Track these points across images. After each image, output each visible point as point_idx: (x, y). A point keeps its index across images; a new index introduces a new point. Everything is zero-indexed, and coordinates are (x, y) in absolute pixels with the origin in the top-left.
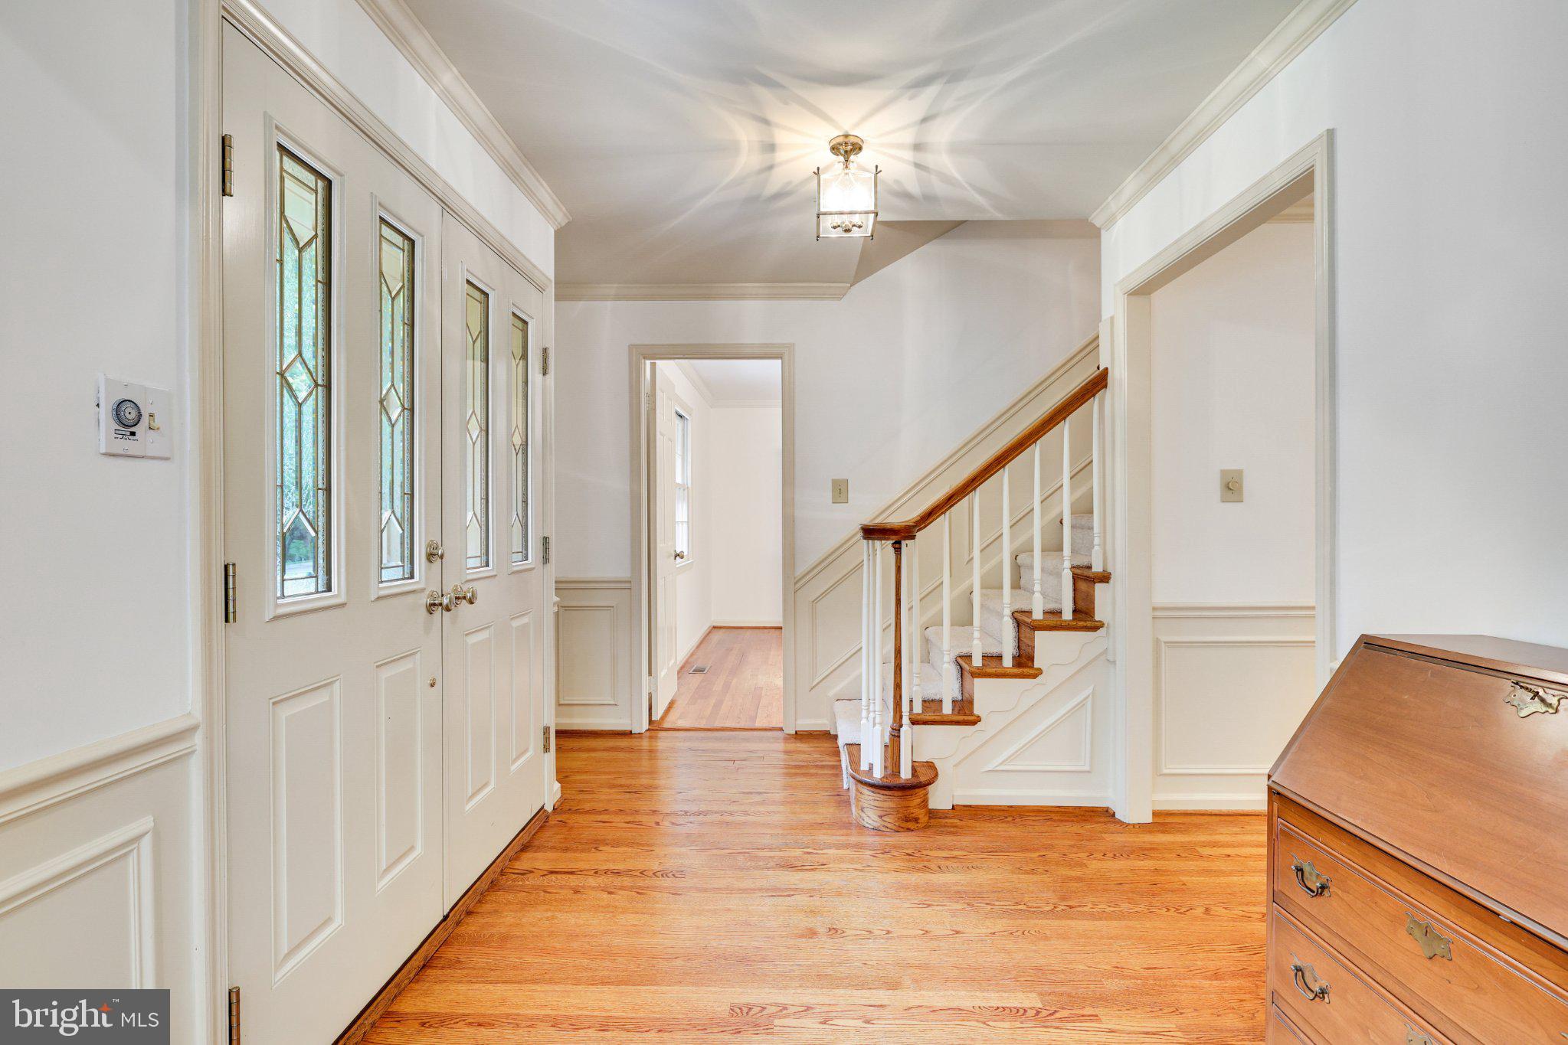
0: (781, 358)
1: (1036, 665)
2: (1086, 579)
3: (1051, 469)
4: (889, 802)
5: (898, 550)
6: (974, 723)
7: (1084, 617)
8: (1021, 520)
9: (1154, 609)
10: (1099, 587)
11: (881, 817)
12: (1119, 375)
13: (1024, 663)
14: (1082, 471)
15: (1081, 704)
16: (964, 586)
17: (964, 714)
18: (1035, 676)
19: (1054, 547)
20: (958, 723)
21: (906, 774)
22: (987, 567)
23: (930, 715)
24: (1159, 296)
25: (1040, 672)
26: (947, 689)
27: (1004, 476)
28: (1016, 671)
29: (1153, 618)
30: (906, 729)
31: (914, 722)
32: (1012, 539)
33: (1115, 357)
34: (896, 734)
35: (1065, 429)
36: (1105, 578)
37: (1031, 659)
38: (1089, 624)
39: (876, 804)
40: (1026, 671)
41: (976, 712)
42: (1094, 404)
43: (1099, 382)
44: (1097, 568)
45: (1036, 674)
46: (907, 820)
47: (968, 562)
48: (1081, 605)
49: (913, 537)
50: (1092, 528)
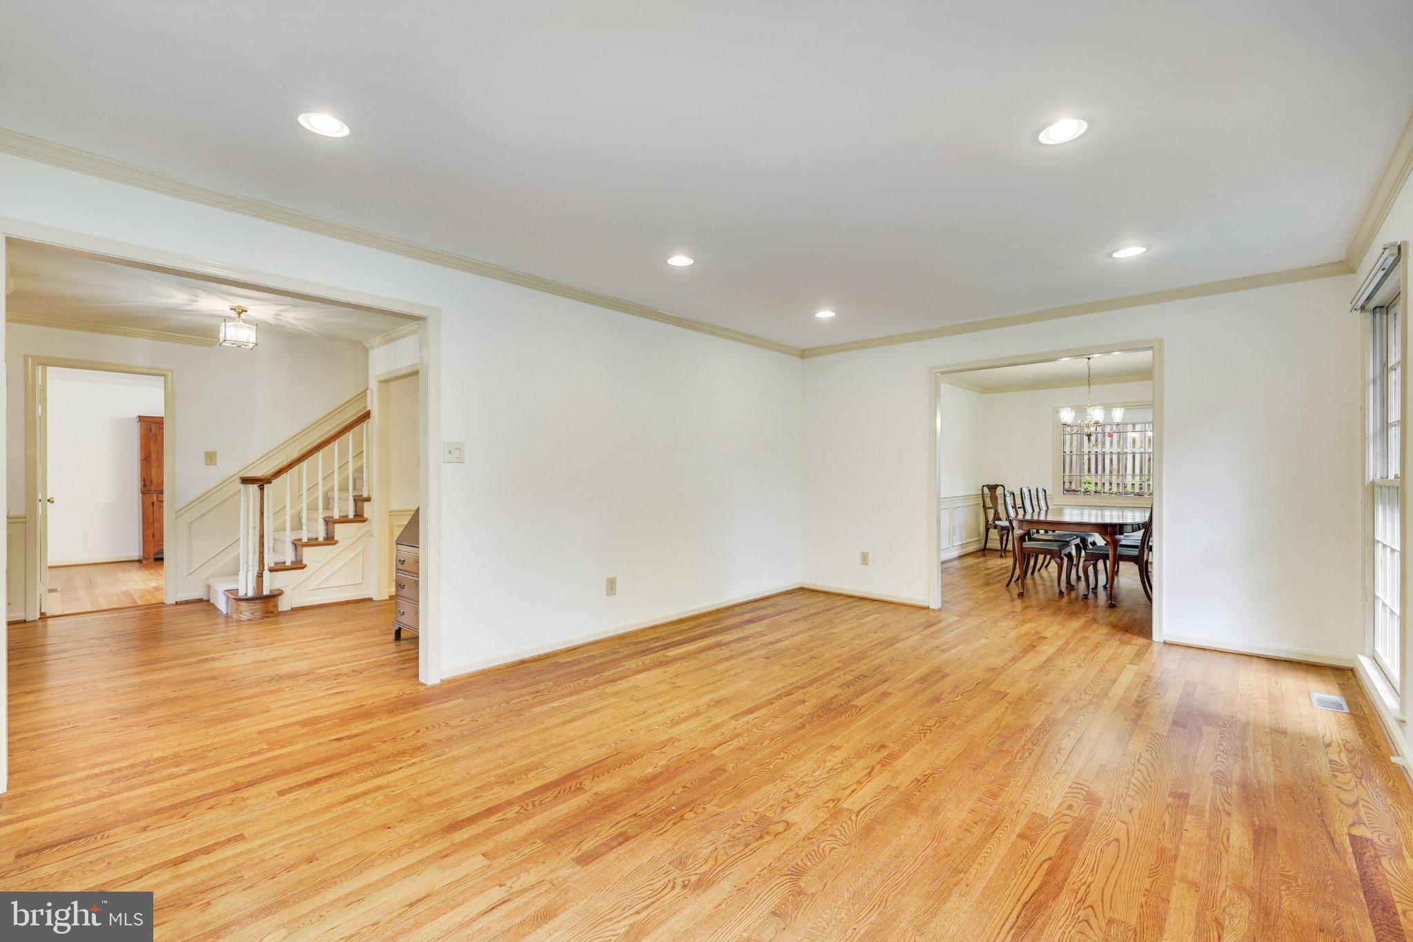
0: (164, 376)
1: (335, 539)
2: (360, 500)
3: (344, 454)
4: (258, 606)
5: (262, 489)
6: (303, 568)
7: (359, 517)
8: (328, 477)
9: (390, 512)
10: (366, 503)
11: (252, 614)
12: (375, 414)
13: (330, 540)
14: (359, 455)
15: (356, 556)
16: (298, 508)
17: (298, 565)
18: (335, 544)
19: (343, 489)
20: (295, 569)
21: (266, 592)
22: (312, 498)
23: (279, 568)
24: (392, 384)
25: (337, 542)
26: (289, 558)
27: (319, 455)
28: (327, 542)
29: (390, 516)
30: (266, 573)
31: (271, 570)
32: (324, 486)
33: (373, 404)
34: (260, 576)
35: (350, 436)
36: (368, 500)
37: (333, 537)
38: (361, 519)
39: (250, 608)
40: (330, 542)
41: (304, 563)
42: (364, 424)
43: (366, 416)
44: (365, 495)
45: (335, 543)
46: (267, 613)
47: (298, 497)
48: (359, 513)
49: (271, 483)
50: (363, 478)
